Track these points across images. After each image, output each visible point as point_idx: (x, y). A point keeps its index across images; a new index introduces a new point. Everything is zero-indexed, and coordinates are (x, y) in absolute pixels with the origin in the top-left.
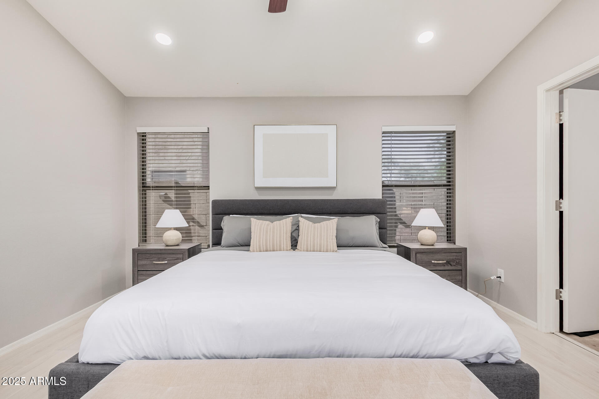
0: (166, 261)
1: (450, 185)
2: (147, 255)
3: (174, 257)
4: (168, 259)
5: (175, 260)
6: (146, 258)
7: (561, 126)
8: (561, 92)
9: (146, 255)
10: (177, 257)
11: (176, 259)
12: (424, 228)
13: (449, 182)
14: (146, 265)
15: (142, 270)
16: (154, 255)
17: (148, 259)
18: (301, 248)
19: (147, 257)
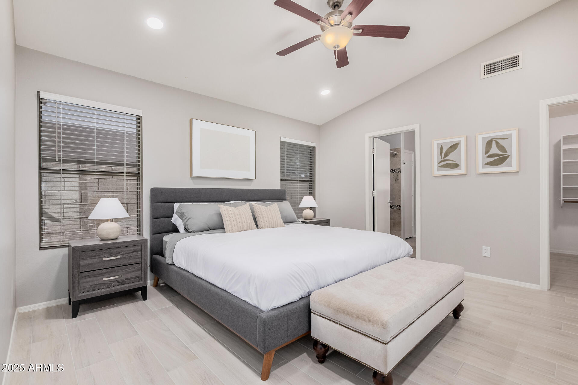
0: (121, 255)
1: (311, 181)
2: (95, 252)
3: (130, 250)
4: (122, 253)
5: (131, 253)
6: (92, 256)
7: (373, 155)
8: (373, 139)
9: (93, 252)
10: (134, 249)
11: (133, 252)
12: (306, 208)
13: (311, 179)
14: (91, 264)
15: (87, 270)
16: (104, 251)
17: (95, 256)
18: (265, 226)
19: (94, 255)
